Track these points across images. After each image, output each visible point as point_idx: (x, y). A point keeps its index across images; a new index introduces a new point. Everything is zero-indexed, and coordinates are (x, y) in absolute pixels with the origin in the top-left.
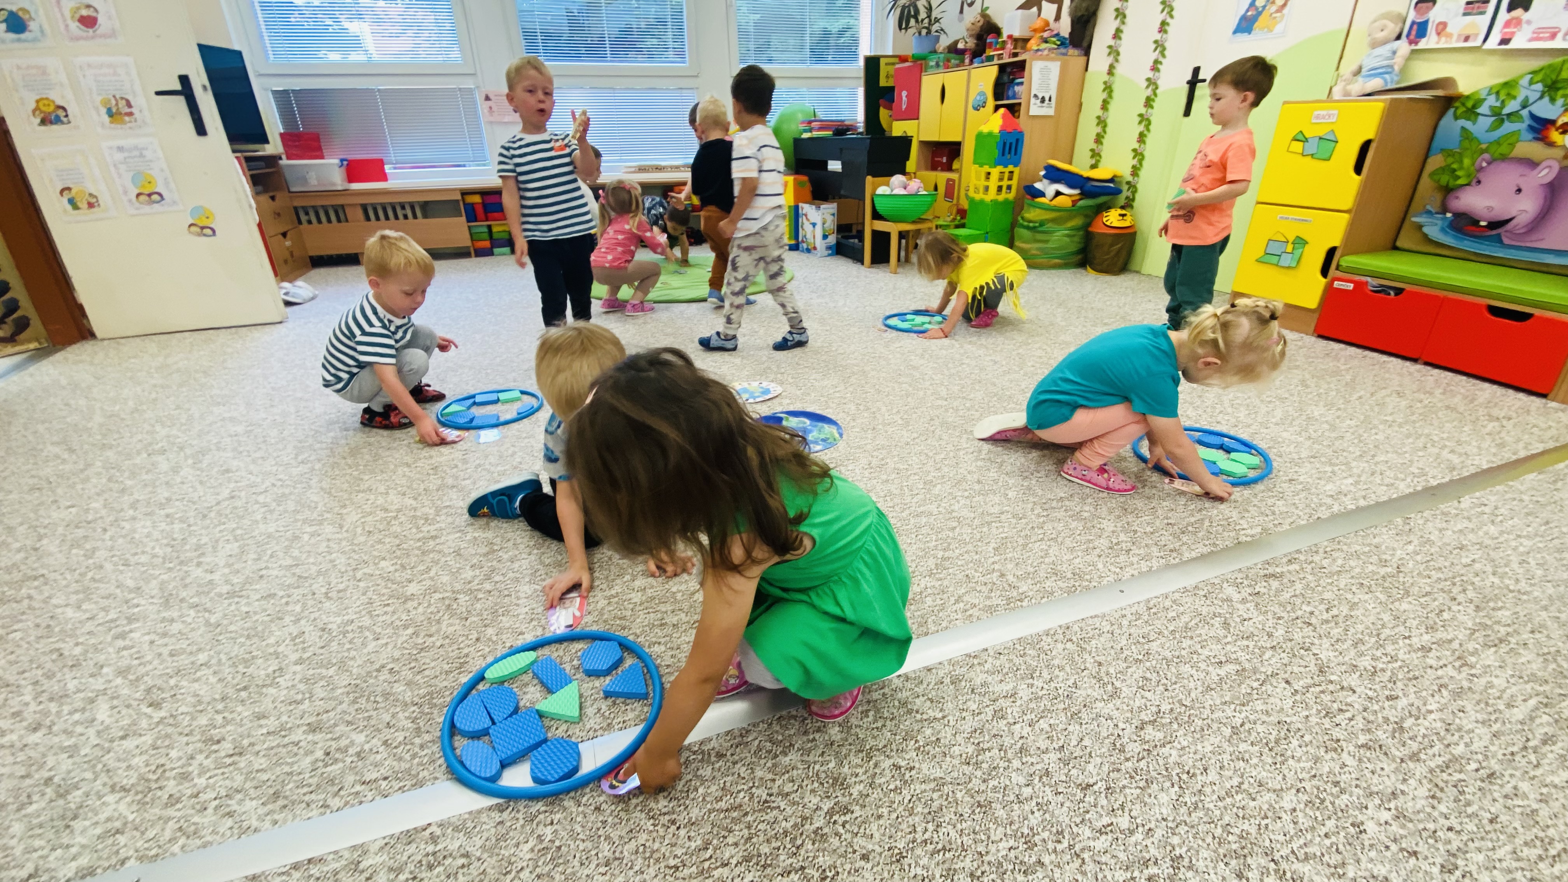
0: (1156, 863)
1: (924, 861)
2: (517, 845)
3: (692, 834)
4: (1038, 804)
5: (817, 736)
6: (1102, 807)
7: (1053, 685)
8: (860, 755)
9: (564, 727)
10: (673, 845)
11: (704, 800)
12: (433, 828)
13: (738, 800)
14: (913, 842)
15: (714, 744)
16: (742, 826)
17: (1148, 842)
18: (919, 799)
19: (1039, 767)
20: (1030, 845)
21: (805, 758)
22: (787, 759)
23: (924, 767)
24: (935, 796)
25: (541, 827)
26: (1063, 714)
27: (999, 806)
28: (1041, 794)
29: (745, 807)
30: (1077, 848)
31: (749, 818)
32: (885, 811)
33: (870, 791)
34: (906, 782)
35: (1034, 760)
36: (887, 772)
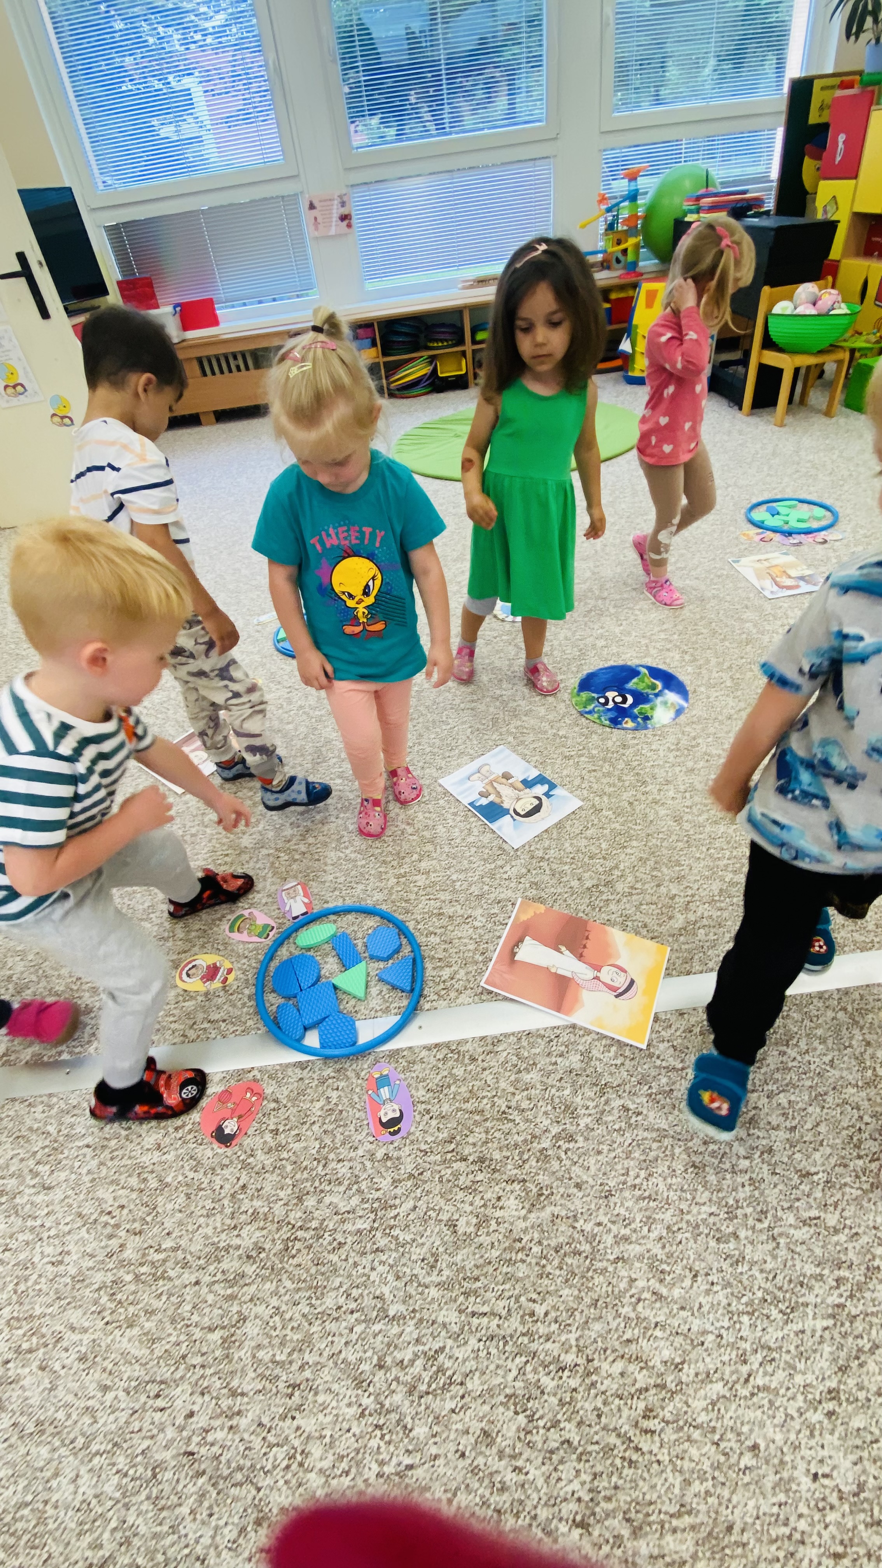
0: (850, 1267)
1: (629, 1204)
2: (312, 1101)
3: (441, 1126)
4: (751, 1179)
5: (559, 1060)
6: (815, 1199)
7: (807, 1057)
8: (595, 1089)
9: (353, 1002)
10: (425, 1132)
11: (454, 1098)
12: (255, 1072)
13: (482, 1105)
14: (624, 1184)
15: (468, 1047)
16: (482, 1130)
17: (850, 1246)
18: (639, 1145)
19: (764, 1142)
20: (731, 1216)
21: (545, 1079)
22: (529, 1076)
23: (652, 1115)
24: (655, 1145)
25: (329, 1090)
26: (807, 1093)
27: (712, 1171)
28: (757, 1170)
29: (486, 1113)
30: (776, 1231)
31: (488, 1124)
32: (605, 1148)
33: (596, 1126)
34: (630, 1125)
35: (761, 1134)
36: (616, 1111)
